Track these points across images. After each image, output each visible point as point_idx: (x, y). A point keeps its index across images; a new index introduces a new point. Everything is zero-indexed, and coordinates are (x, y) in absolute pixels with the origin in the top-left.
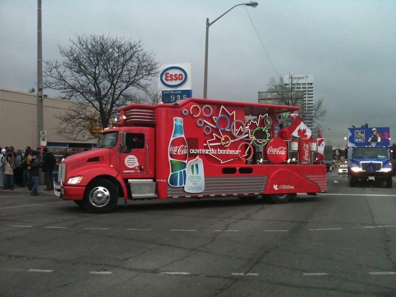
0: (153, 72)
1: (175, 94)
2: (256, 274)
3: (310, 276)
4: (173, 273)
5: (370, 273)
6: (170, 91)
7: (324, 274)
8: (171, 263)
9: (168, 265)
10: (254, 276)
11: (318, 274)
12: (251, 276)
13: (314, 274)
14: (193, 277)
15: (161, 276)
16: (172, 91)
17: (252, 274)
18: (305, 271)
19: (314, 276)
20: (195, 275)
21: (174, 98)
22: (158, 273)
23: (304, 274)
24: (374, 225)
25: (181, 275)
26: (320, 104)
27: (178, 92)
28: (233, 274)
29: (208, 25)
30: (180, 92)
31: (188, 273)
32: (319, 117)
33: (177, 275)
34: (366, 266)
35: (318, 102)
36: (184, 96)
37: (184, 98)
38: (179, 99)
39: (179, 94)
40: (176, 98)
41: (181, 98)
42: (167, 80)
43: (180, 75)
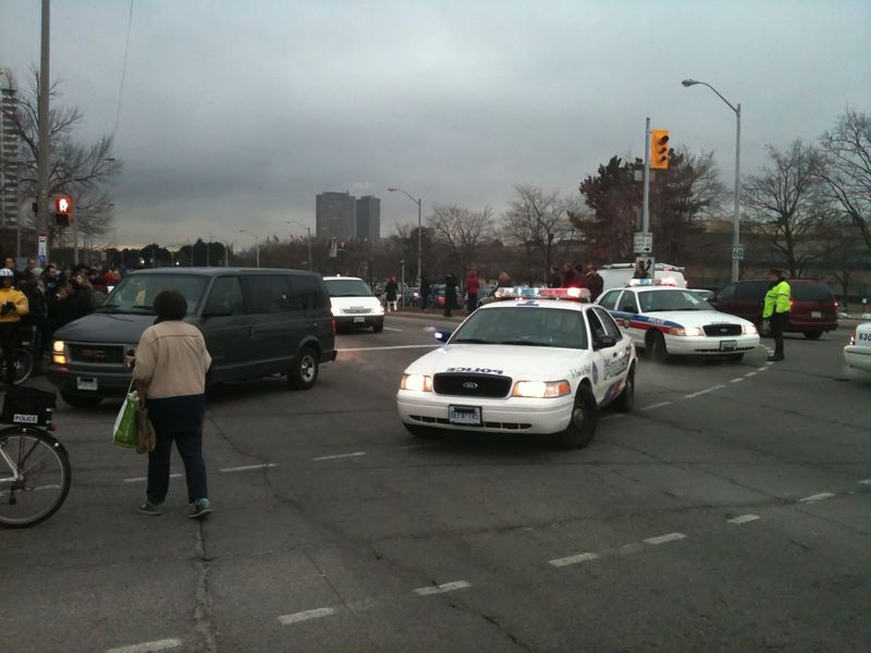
26: (105, 146)
32: (106, 177)
35: (101, 142)
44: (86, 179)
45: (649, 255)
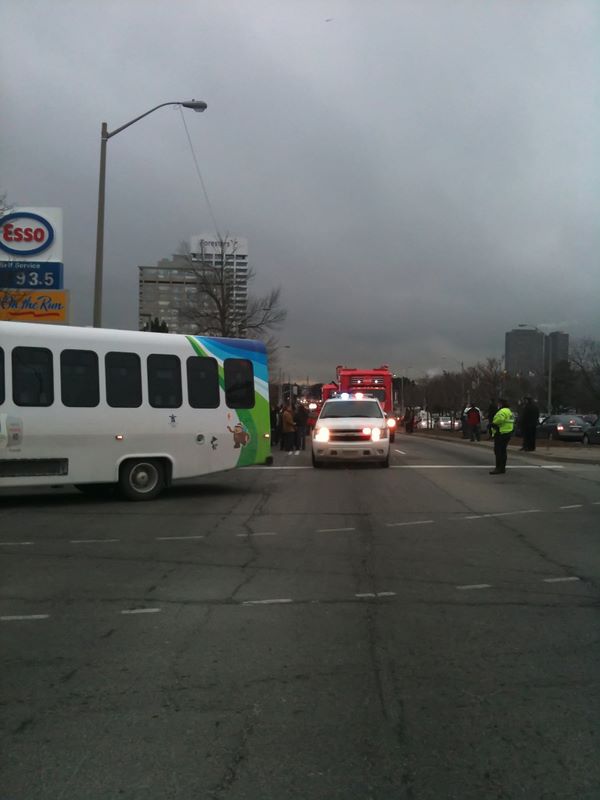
1: (27, 270)
2: (391, 594)
3: (470, 590)
5: (546, 580)
6: (14, 263)
7: (485, 585)
10: (393, 596)
11: (478, 586)
12: (388, 596)
15: (249, 607)
16: (20, 263)
17: (386, 594)
18: (455, 584)
21: (23, 278)
22: (239, 603)
23: (459, 587)
27: (32, 266)
28: (358, 595)
29: (106, 136)
30: (38, 266)
32: (272, 324)
34: (533, 571)
35: (270, 295)
36: (47, 274)
37: (47, 278)
38: (36, 282)
39: (35, 270)
40: (29, 278)
41: (41, 278)
42: (8, 239)
43: (38, 230)
44: (257, 326)
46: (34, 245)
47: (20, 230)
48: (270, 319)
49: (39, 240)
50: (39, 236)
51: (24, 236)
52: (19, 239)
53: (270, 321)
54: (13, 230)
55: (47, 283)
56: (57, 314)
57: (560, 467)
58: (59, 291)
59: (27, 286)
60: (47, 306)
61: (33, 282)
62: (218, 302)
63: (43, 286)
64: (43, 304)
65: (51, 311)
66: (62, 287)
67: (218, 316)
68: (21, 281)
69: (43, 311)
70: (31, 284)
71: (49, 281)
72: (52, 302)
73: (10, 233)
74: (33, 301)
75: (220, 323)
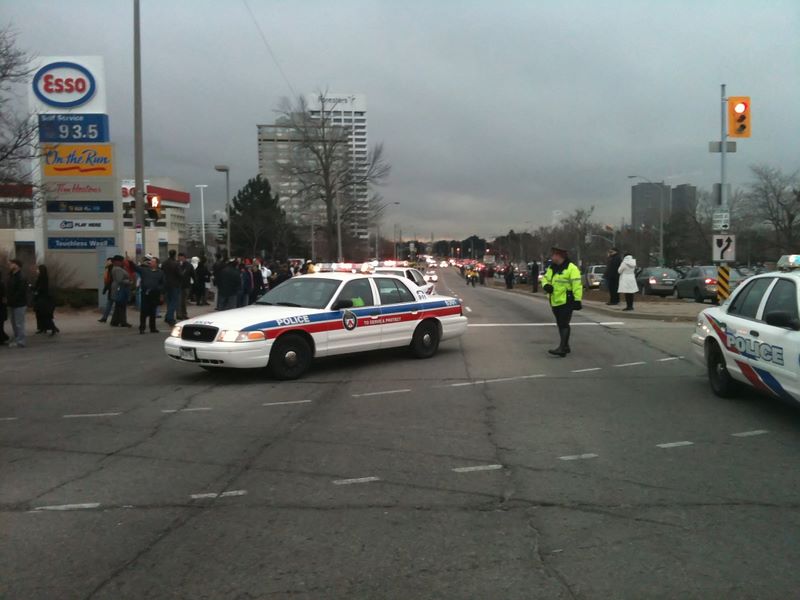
0: (13, 72)
1: (70, 122)
2: (241, 493)
3: (346, 485)
4: (62, 507)
5: (457, 470)
6: (57, 115)
7: (373, 478)
8: (58, 487)
9: (52, 490)
10: (238, 496)
11: (362, 480)
12: (231, 497)
13: (354, 480)
14: (106, 511)
15: (35, 515)
16: (63, 115)
17: (234, 493)
18: (337, 477)
19: (354, 484)
20: (112, 507)
21: (67, 131)
22: (28, 509)
23: (335, 482)
24: (469, 380)
25: (80, 510)
26: (378, 153)
27: (75, 119)
28: (194, 496)
30: (81, 118)
31: (97, 504)
32: (377, 179)
33: (71, 510)
34: (450, 456)
35: (374, 150)
36: (91, 126)
37: (91, 131)
38: (80, 134)
39: (79, 123)
40: (72, 132)
41: (84, 131)
42: (50, 91)
43: (79, 81)
45: (729, 232)
46: (76, 96)
47: (60, 80)
48: (374, 174)
49: (81, 91)
50: (80, 86)
51: (65, 87)
52: (60, 90)
53: (374, 177)
54: (53, 81)
55: (91, 137)
56: (103, 169)
57: (621, 323)
58: (106, 144)
59: (70, 139)
60: (93, 159)
61: (77, 135)
62: (320, 158)
63: (88, 140)
64: (88, 159)
65: (96, 165)
66: (108, 140)
67: (322, 173)
68: (64, 134)
69: (88, 166)
70: (75, 137)
71: (93, 134)
72: (97, 156)
73: (51, 84)
74: (78, 155)
75: (323, 180)
